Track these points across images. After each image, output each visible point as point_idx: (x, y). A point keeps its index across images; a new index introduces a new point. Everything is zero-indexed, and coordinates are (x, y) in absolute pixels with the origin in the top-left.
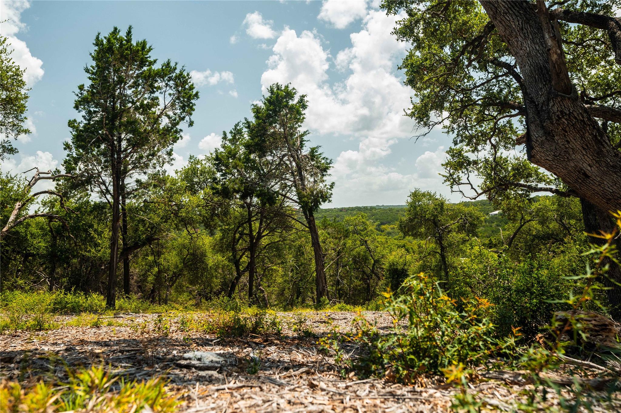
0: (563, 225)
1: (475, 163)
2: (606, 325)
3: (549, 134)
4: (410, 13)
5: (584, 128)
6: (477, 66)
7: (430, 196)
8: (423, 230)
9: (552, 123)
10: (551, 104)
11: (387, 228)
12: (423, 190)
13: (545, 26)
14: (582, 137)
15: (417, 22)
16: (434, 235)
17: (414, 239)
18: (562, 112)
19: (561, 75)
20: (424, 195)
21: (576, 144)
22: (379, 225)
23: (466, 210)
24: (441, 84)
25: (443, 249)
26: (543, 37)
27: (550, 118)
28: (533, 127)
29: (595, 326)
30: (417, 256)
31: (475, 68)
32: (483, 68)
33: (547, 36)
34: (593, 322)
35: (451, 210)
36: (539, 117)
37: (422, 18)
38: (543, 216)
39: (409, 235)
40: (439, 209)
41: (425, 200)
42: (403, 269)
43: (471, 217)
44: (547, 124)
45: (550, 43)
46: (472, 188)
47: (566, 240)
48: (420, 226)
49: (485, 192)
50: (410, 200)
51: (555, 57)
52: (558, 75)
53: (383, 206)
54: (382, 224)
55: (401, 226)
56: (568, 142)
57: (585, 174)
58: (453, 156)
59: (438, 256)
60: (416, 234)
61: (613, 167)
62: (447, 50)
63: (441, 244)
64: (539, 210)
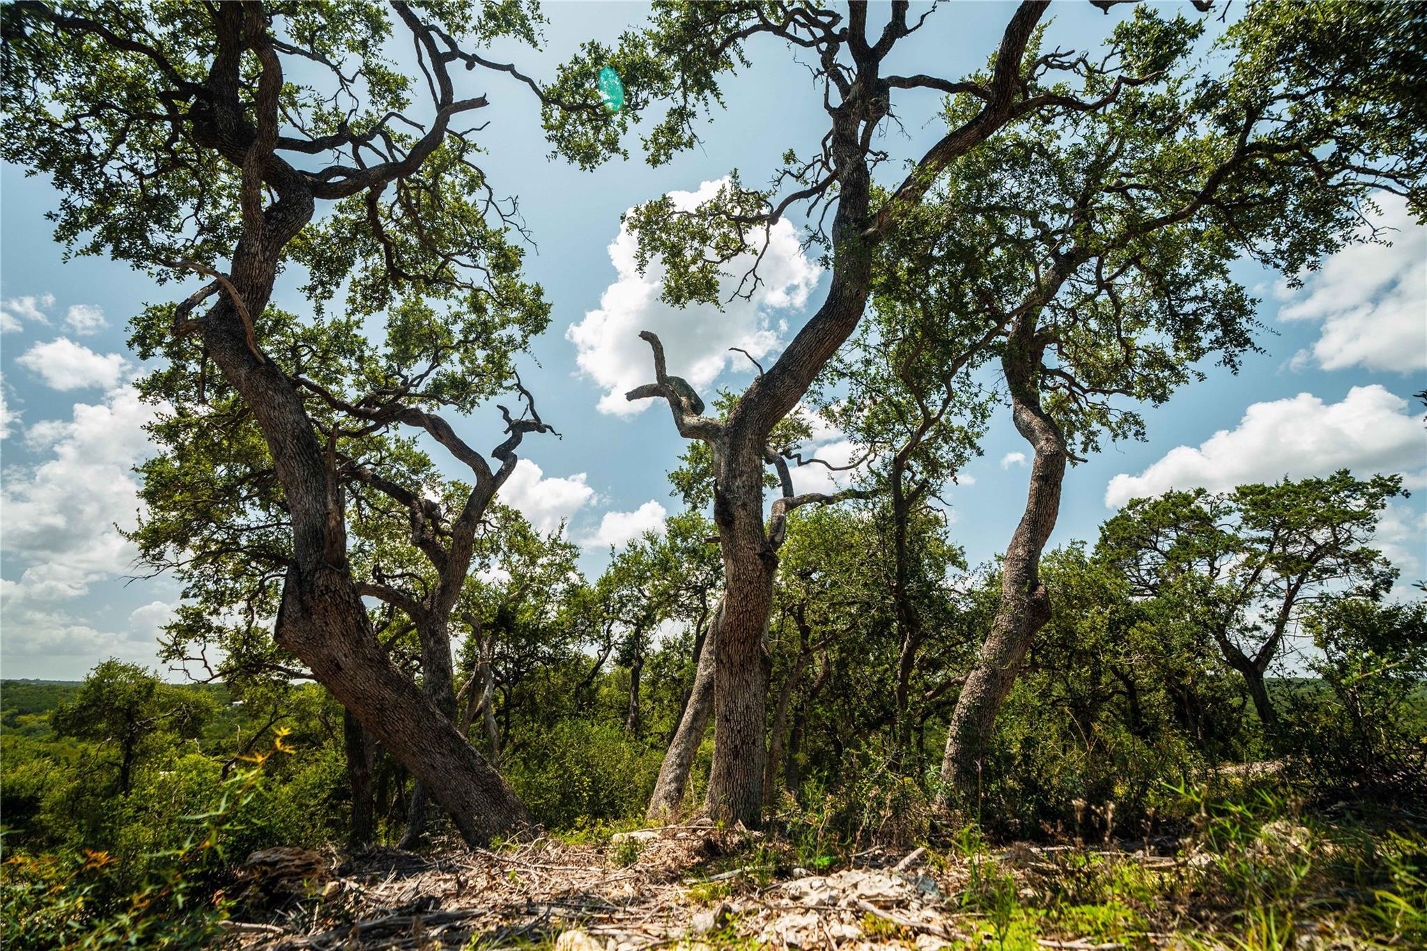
0: (326, 724)
1: (220, 630)
2: (312, 864)
3: (306, 611)
4: (181, 412)
5: (348, 611)
6: (258, 503)
7: (135, 673)
8: (102, 726)
9: (313, 598)
10: (317, 575)
11: (31, 720)
12: (123, 662)
13: (330, 487)
14: (344, 621)
15: (189, 426)
16: (120, 736)
17: (80, 741)
18: (327, 587)
19: (336, 545)
20: (124, 669)
21: (336, 628)
22: (13, 715)
23: (192, 696)
24: (198, 511)
25: (129, 757)
26: (326, 498)
27: (312, 592)
28: (289, 599)
29: (297, 867)
30: (72, 771)
31: (253, 504)
32: (265, 507)
33: (329, 498)
34: (297, 862)
35: (165, 695)
36: (300, 588)
37: (198, 423)
38: (304, 710)
39: (71, 736)
40: (144, 694)
41: (122, 677)
42: (31, 797)
43: (196, 707)
44: (307, 598)
45: (331, 506)
46: (206, 666)
47: (325, 744)
48: (99, 720)
49: (223, 673)
50: (93, 675)
51: (333, 523)
52: (332, 544)
53: (37, 680)
54: (22, 712)
55: (56, 719)
56: (327, 624)
57: (338, 666)
58: (186, 618)
59: (116, 770)
60: (85, 732)
61: (370, 660)
62: (221, 470)
63: (129, 749)
64: (301, 702)
